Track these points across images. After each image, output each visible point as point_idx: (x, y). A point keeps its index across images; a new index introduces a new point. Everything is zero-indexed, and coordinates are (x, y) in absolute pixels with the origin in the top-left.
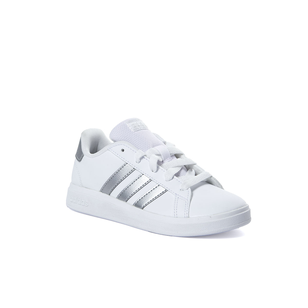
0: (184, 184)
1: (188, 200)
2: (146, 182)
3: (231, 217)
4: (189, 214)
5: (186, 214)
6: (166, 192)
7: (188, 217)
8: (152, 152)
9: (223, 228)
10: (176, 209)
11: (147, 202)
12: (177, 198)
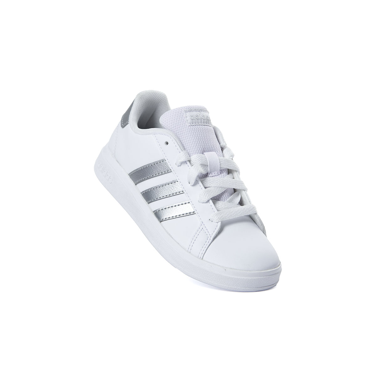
0: (216, 215)
1: (211, 237)
2: (177, 192)
3: (249, 278)
4: (204, 255)
5: (201, 253)
6: (193, 214)
7: (201, 258)
8: (198, 160)
9: (236, 287)
10: (192, 242)
11: (168, 217)
12: (201, 228)
